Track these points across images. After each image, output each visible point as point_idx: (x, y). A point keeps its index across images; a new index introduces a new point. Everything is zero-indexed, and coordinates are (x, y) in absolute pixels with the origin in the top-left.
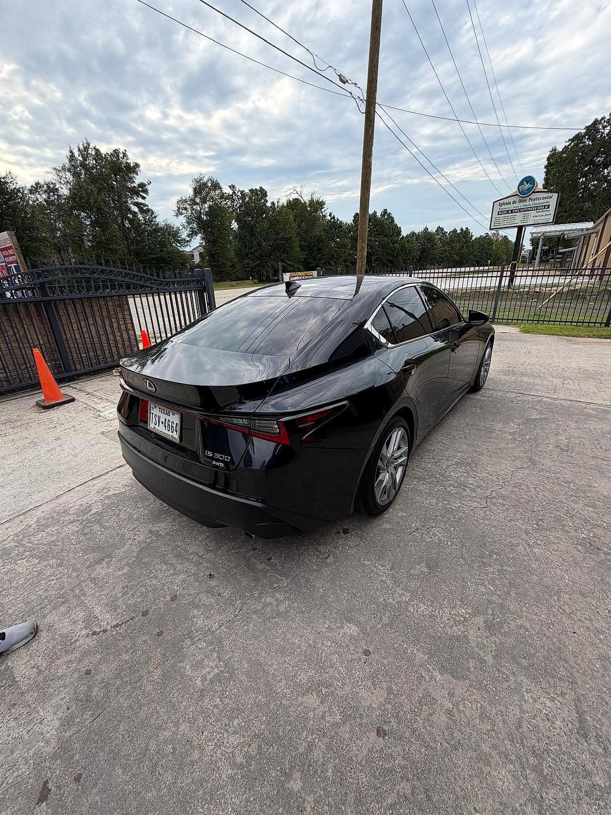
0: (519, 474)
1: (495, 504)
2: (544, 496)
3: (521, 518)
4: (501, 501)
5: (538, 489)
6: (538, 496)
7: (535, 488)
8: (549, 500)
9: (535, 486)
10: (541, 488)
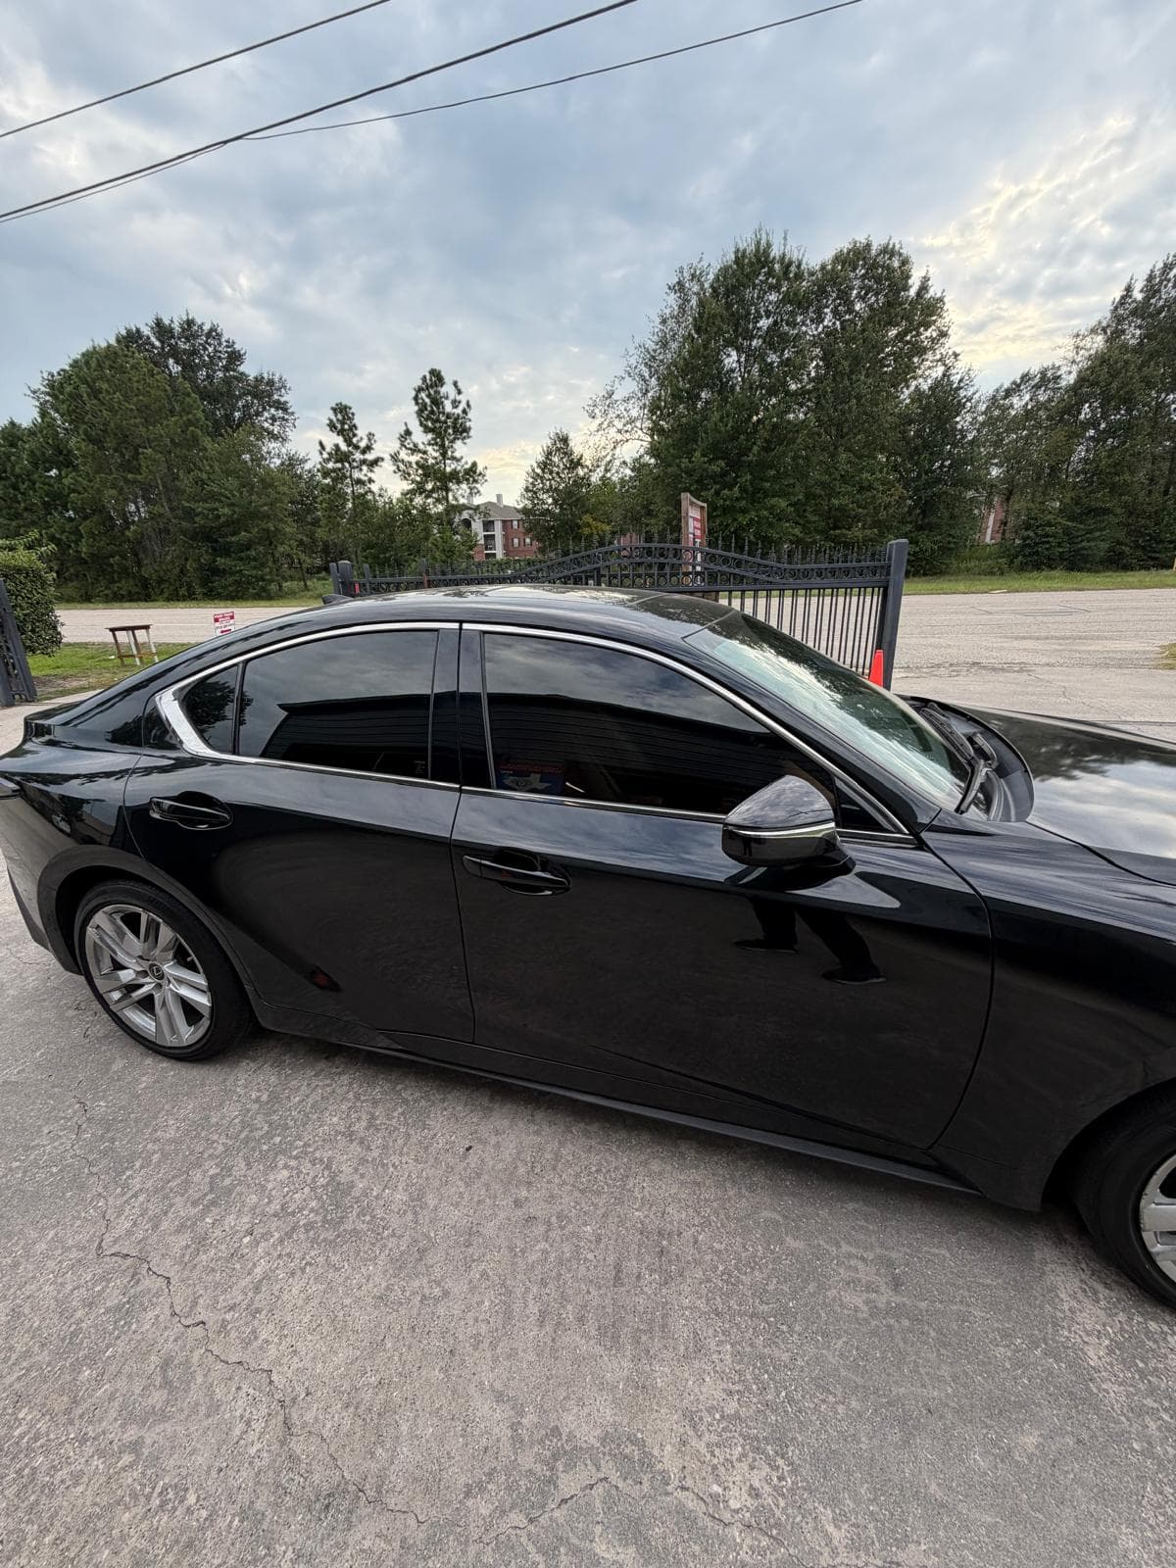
0: (240, 1402)
1: (105, 1278)
2: (77, 1477)
3: (11, 1349)
4: (114, 1298)
5: (127, 1459)
6: (89, 1450)
7: (135, 1446)
8: (50, 1490)
9: (146, 1451)
10: (128, 1479)
